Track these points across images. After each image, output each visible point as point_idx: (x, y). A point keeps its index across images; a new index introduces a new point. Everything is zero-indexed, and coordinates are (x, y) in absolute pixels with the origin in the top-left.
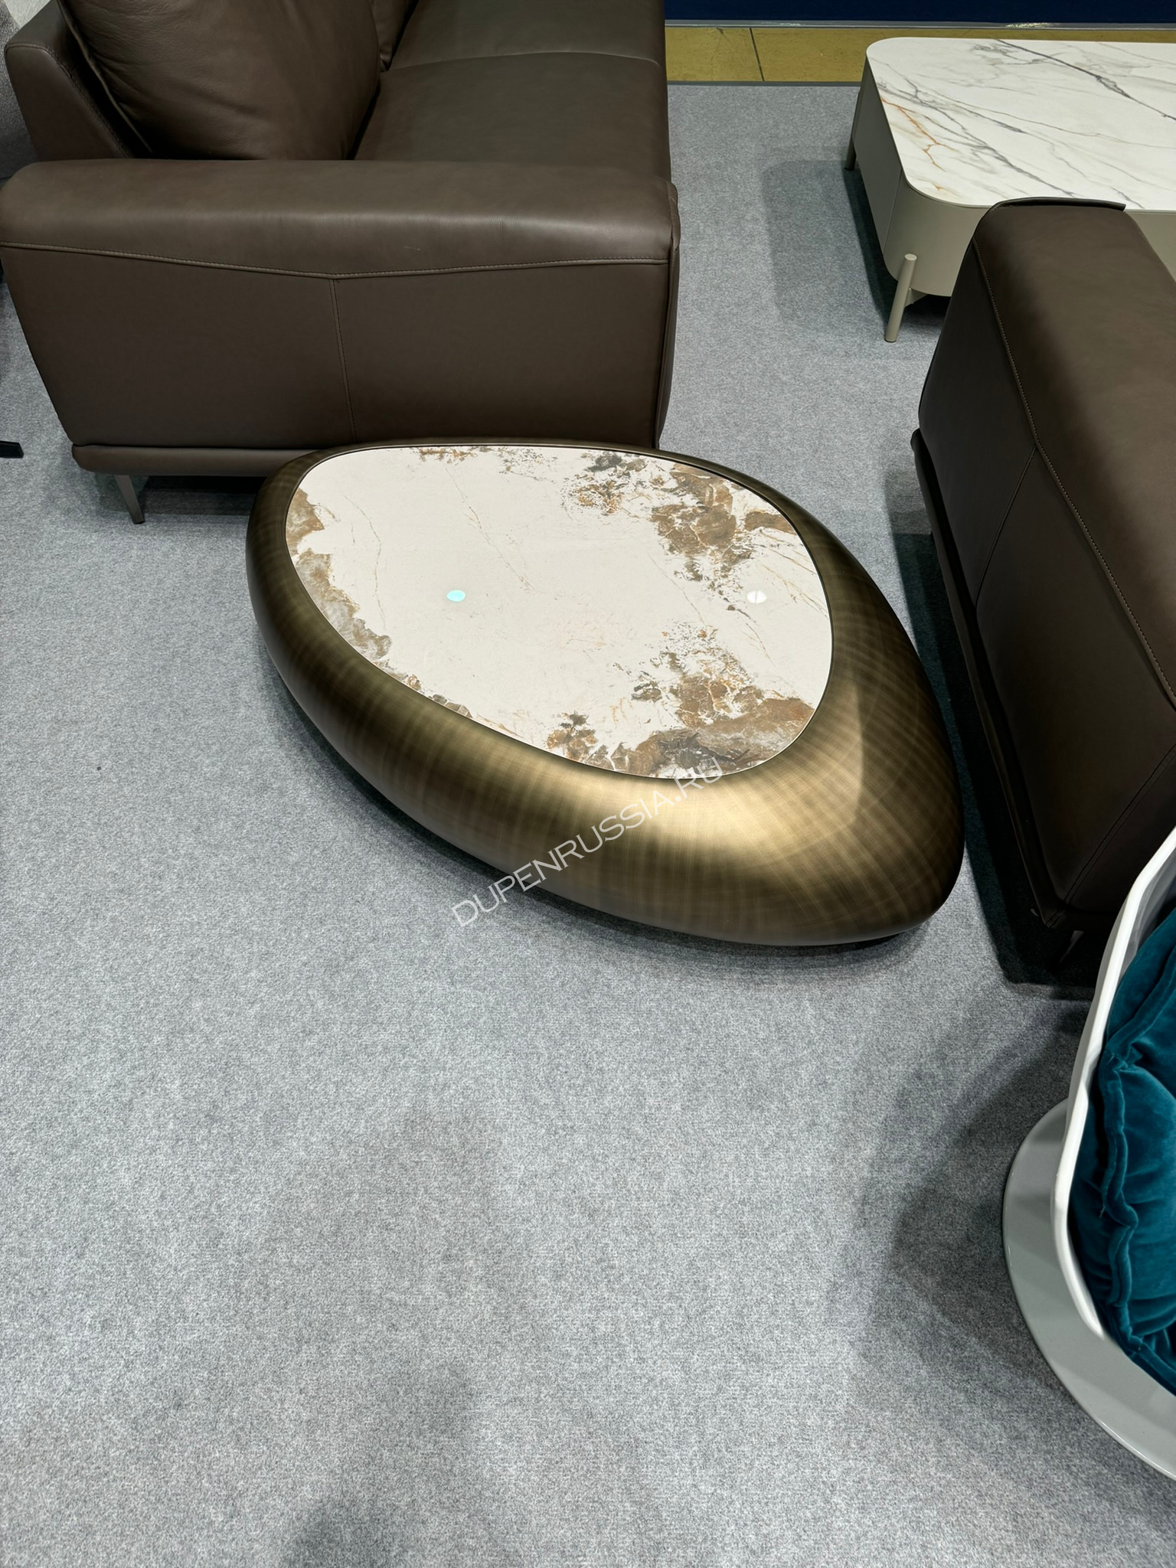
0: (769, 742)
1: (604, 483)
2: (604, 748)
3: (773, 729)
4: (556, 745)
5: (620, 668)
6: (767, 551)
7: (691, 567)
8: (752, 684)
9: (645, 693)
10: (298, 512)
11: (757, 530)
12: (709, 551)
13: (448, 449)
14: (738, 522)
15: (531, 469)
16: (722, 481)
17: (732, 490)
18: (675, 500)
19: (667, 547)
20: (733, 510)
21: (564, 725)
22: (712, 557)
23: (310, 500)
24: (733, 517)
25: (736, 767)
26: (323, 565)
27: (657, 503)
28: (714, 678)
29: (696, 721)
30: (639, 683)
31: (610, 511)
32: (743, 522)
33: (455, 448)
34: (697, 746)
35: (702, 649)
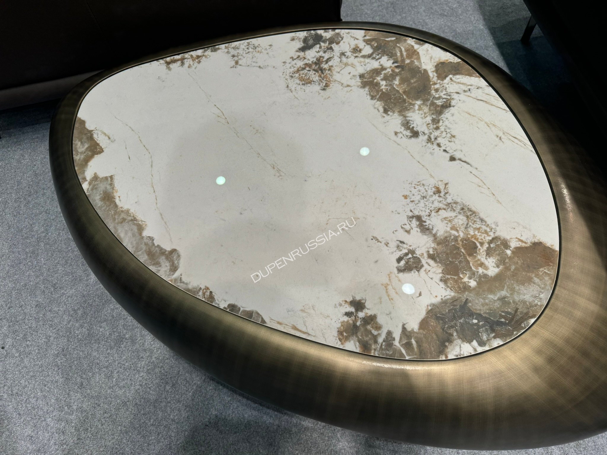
0: (532, 296)
1: (315, 60)
2: (389, 333)
3: (530, 280)
4: (347, 339)
5: (377, 240)
6: (462, 97)
7: (407, 125)
8: (496, 235)
9: (407, 263)
10: (81, 140)
11: (448, 79)
12: (417, 107)
13: (187, 55)
14: (431, 75)
15: (254, 60)
16: (406, 40)
17: (416, 47)
18: (375, 64)
19: (381, 110)
20: (423, 64)
21: (348, 314)
22: (421, 112)
23: (89, 126)
24: (425, 71)
25: (513, 331)
26: (108, 187)
27: (361, 70)
28: (462, 235)
29: (461, 286)
30: (398, 254)
31: (327, 86)
32: (435, 74)
33: (192, 53)
34: (472, 314)
35: (441, 206)
